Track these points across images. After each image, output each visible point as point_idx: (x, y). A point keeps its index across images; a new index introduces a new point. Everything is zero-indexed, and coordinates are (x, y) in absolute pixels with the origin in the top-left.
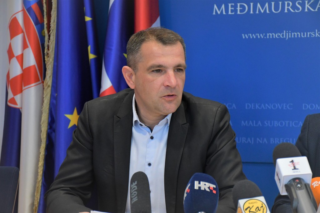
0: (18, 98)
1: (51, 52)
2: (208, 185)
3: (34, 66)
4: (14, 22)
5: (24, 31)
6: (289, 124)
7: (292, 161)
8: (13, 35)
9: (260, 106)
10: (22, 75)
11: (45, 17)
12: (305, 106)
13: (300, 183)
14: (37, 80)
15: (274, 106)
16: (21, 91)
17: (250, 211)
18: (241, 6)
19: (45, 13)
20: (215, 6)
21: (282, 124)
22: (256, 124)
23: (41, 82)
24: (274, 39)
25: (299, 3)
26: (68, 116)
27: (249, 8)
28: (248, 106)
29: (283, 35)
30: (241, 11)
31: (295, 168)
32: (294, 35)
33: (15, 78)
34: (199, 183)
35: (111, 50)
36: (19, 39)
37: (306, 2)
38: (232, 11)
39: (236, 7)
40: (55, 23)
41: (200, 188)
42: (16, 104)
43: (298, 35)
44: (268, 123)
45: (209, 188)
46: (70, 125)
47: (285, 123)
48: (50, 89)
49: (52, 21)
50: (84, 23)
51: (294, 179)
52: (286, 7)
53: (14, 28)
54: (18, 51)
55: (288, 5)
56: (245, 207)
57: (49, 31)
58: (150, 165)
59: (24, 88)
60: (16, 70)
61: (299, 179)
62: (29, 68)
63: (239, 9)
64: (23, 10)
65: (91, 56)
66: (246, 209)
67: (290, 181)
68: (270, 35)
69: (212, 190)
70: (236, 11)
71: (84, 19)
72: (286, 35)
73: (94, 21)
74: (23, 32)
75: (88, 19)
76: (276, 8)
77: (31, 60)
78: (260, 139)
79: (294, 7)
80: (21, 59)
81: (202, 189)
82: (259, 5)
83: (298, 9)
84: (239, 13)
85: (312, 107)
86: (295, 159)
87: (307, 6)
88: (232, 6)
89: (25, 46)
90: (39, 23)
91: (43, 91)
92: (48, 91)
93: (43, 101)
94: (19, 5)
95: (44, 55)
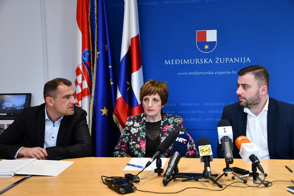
0: (80, 102)
1: (94, 82)
2: (183, 139)
3: (87, 88)
4: (78, 69)
5: (83, 73)
6: (199, 112)
7: (224, 128)
8: (78, 75)
9: (186, 104)
10: (82, 92)
11: (92, 66)
12: (206, 104)
13: (227, 139)
14: (88, 94)
15: (192, 104)
16: (82, 99)
17: (203, 151)
19: (92, 65)
20: (166, 61)
21: (196, 112)
22: (185, 112)
23: (90, 95)
24: (192, 75)
25: (202, 60)
26: (102, 110)
27: (181, 62)
28: (181, 104)
29: (195, 73)
31: (225, 132)
32: (200, 73)
33: (79, 94)
34: (179, 139)
35: (121, 80)
36: (80, 76)
37: (205, 59)
38: (173, 63)
40: (96, 69)
41: (178, 140)
42: (79, 105)
43: (202, 73)
44: (190, 112)
45: (183, 141)
46: (103, 114)
47: (197, 112)
48: (93, 98)
49: (94, 68)
50: (109, 68)
51: (224, 137)
52: (196, 61)
53: (78, 72)
54: (80, 82)
55: (197, 60)
56: (201, 150)
57: (93, 72)
59: (83, 98)
60: (79, 90)
61: (227, 136)
62: (85, 89)
63: (176, 62)
64: (82, 64)
65: (112, 83)
66: (201, 151)
67: (223, 137)
68: (190, 73)
69: (184, 142)
72: (197, 73)
76: (192, 62)
77: (86, 85)
78: (186, 119)
79: (200, 61)
80: (81, 85)
81: (179, 141)
82: (185, 60)
83: (202, 62)
84: (176, 64)
85: (208, 104)
86: (225, 127)
87: (205, 61)
88: (173, 61)
89: (83, 79)
90: (89, 69)
91: (90, 99)
92: (93, 99)
93: (90, 104)
94: (80, 62)
95: (91, 83)
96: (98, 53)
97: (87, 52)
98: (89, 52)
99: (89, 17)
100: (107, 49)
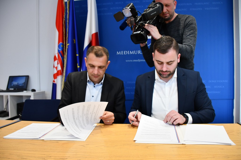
0: (55, 80)
3: (60, 70)
4: (55, 57)
14: (61, 74)
16: (56, 78)
18: (125, 52)
19: (64, 54)
20: (117, 52)
24: (135, 62)
27: (128, 52)
29: (138, 61)
30: (125, 53)
32: (141, 61)
33: (55, 74)
36: (56, 61)
39: (124, 52)
40: (67, 56)
42: (55, 82)
52: (139, 52)
53: (55, 59)
54: (56, 66)
58: (93, 96)
60: (56, 72)
64: (58, 53)
65: (78, 67)
68: (134, 61)
70: (124, 53)
71: (76, 55)
73: (79, 56)
74: (57, 60)
75: (77, 55)
76: (136, 52)
77: (59, 68)
78: (132, 93)
80: (56, 68)
82: (130, 52)
88: (122, 52)
89: (58, 64)
91: (62, 78)
92: (64, 78)
93: (62, 81)
94: (57, 52)
95: (64, 66)
96: (68, 44)
97: (61, 44)
98: (63, 44)
99: (64, 21)
100: (75, 42)
